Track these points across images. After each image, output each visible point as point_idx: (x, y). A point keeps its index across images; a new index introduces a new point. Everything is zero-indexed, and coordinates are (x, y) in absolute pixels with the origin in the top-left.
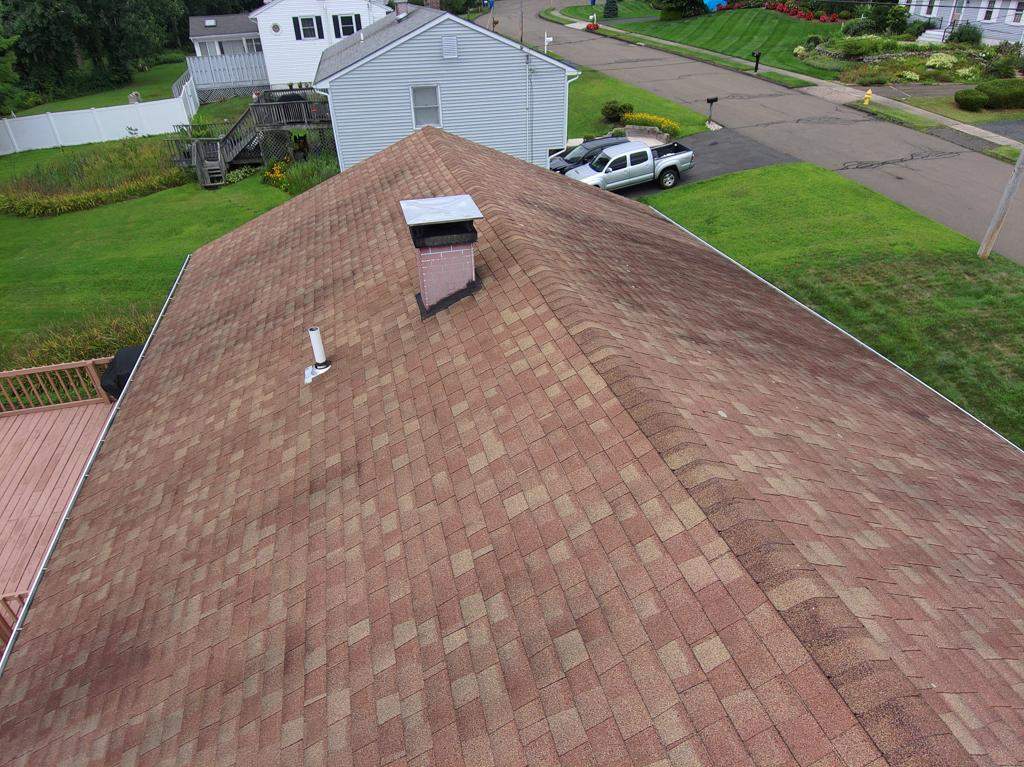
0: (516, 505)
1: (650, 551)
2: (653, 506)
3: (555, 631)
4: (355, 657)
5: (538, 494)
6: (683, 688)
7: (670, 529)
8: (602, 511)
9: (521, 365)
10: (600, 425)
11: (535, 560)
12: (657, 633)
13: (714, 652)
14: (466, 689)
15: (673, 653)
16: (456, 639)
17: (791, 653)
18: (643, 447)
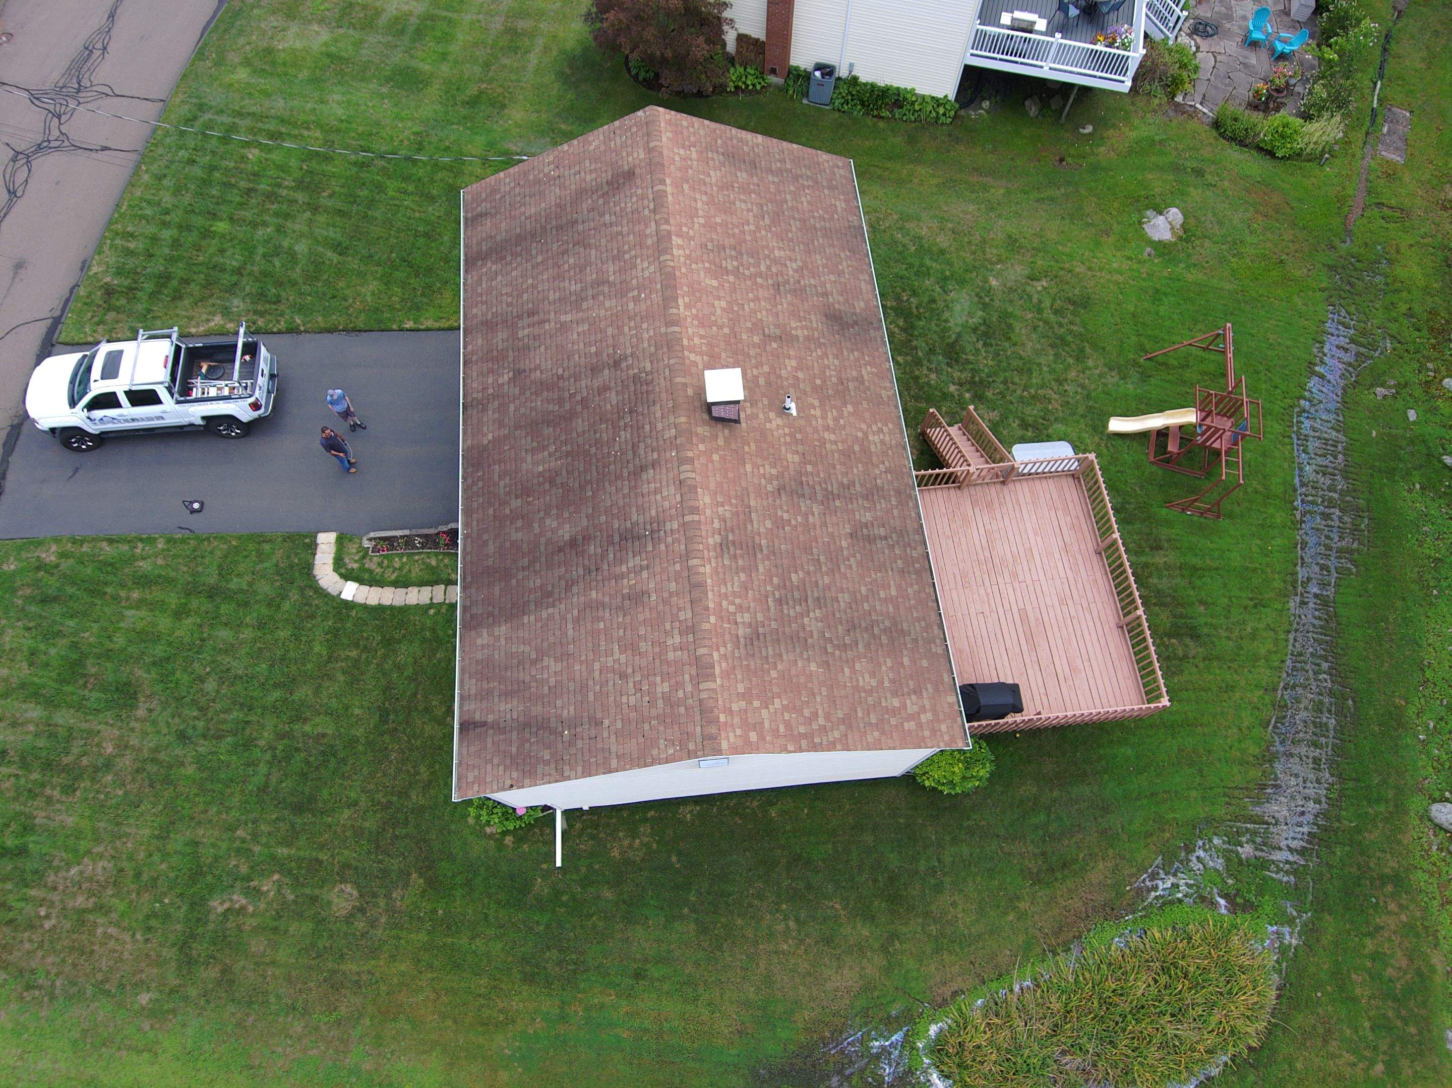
0: (715, 283)
1: (688, 252)
2: (682, 259)
3: (712, 251)
4: (760, 275)
5: (708, 281)
6: (692, 228)
7: (681, 252)
8: (694, 266)
9: (702, 332)
10: (685, 289)
11: (713, 267)
12: (692, 238)
13: (684, 229)
14: (733, 253)
15: (691, 233)
16: (735, 263)
17: (672, 221)
18: (678, 273)
